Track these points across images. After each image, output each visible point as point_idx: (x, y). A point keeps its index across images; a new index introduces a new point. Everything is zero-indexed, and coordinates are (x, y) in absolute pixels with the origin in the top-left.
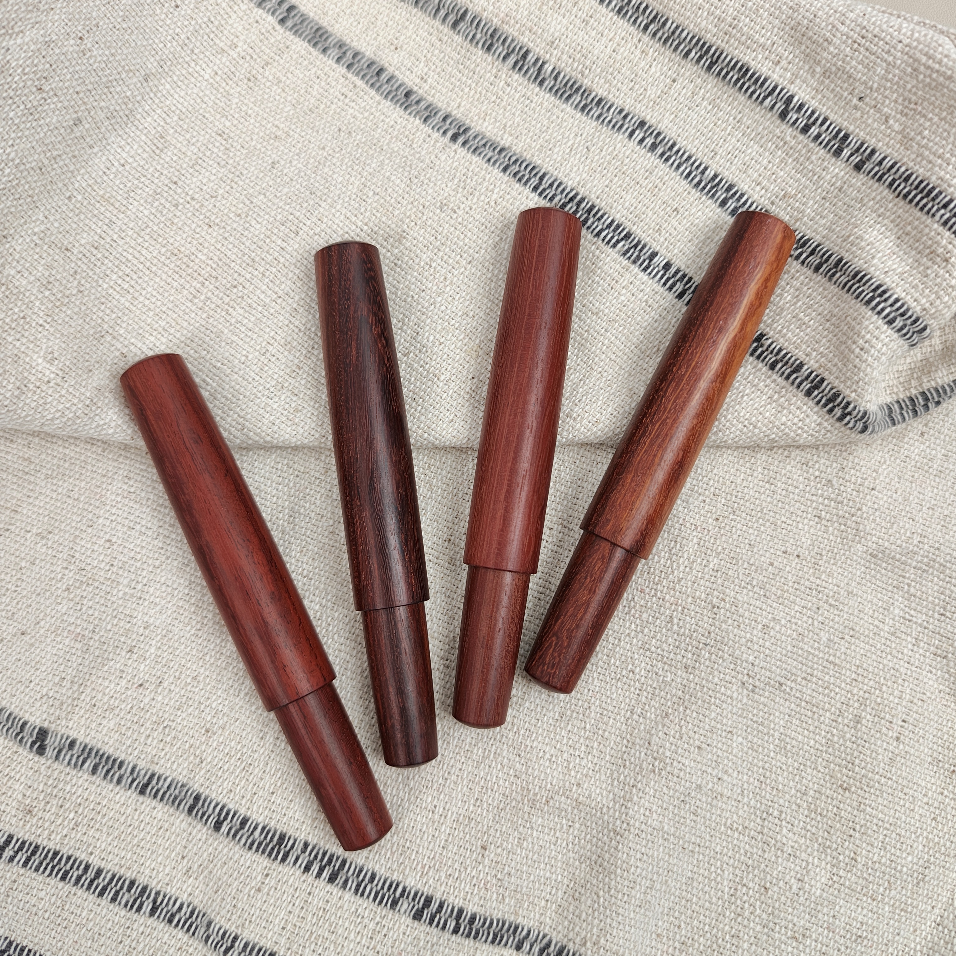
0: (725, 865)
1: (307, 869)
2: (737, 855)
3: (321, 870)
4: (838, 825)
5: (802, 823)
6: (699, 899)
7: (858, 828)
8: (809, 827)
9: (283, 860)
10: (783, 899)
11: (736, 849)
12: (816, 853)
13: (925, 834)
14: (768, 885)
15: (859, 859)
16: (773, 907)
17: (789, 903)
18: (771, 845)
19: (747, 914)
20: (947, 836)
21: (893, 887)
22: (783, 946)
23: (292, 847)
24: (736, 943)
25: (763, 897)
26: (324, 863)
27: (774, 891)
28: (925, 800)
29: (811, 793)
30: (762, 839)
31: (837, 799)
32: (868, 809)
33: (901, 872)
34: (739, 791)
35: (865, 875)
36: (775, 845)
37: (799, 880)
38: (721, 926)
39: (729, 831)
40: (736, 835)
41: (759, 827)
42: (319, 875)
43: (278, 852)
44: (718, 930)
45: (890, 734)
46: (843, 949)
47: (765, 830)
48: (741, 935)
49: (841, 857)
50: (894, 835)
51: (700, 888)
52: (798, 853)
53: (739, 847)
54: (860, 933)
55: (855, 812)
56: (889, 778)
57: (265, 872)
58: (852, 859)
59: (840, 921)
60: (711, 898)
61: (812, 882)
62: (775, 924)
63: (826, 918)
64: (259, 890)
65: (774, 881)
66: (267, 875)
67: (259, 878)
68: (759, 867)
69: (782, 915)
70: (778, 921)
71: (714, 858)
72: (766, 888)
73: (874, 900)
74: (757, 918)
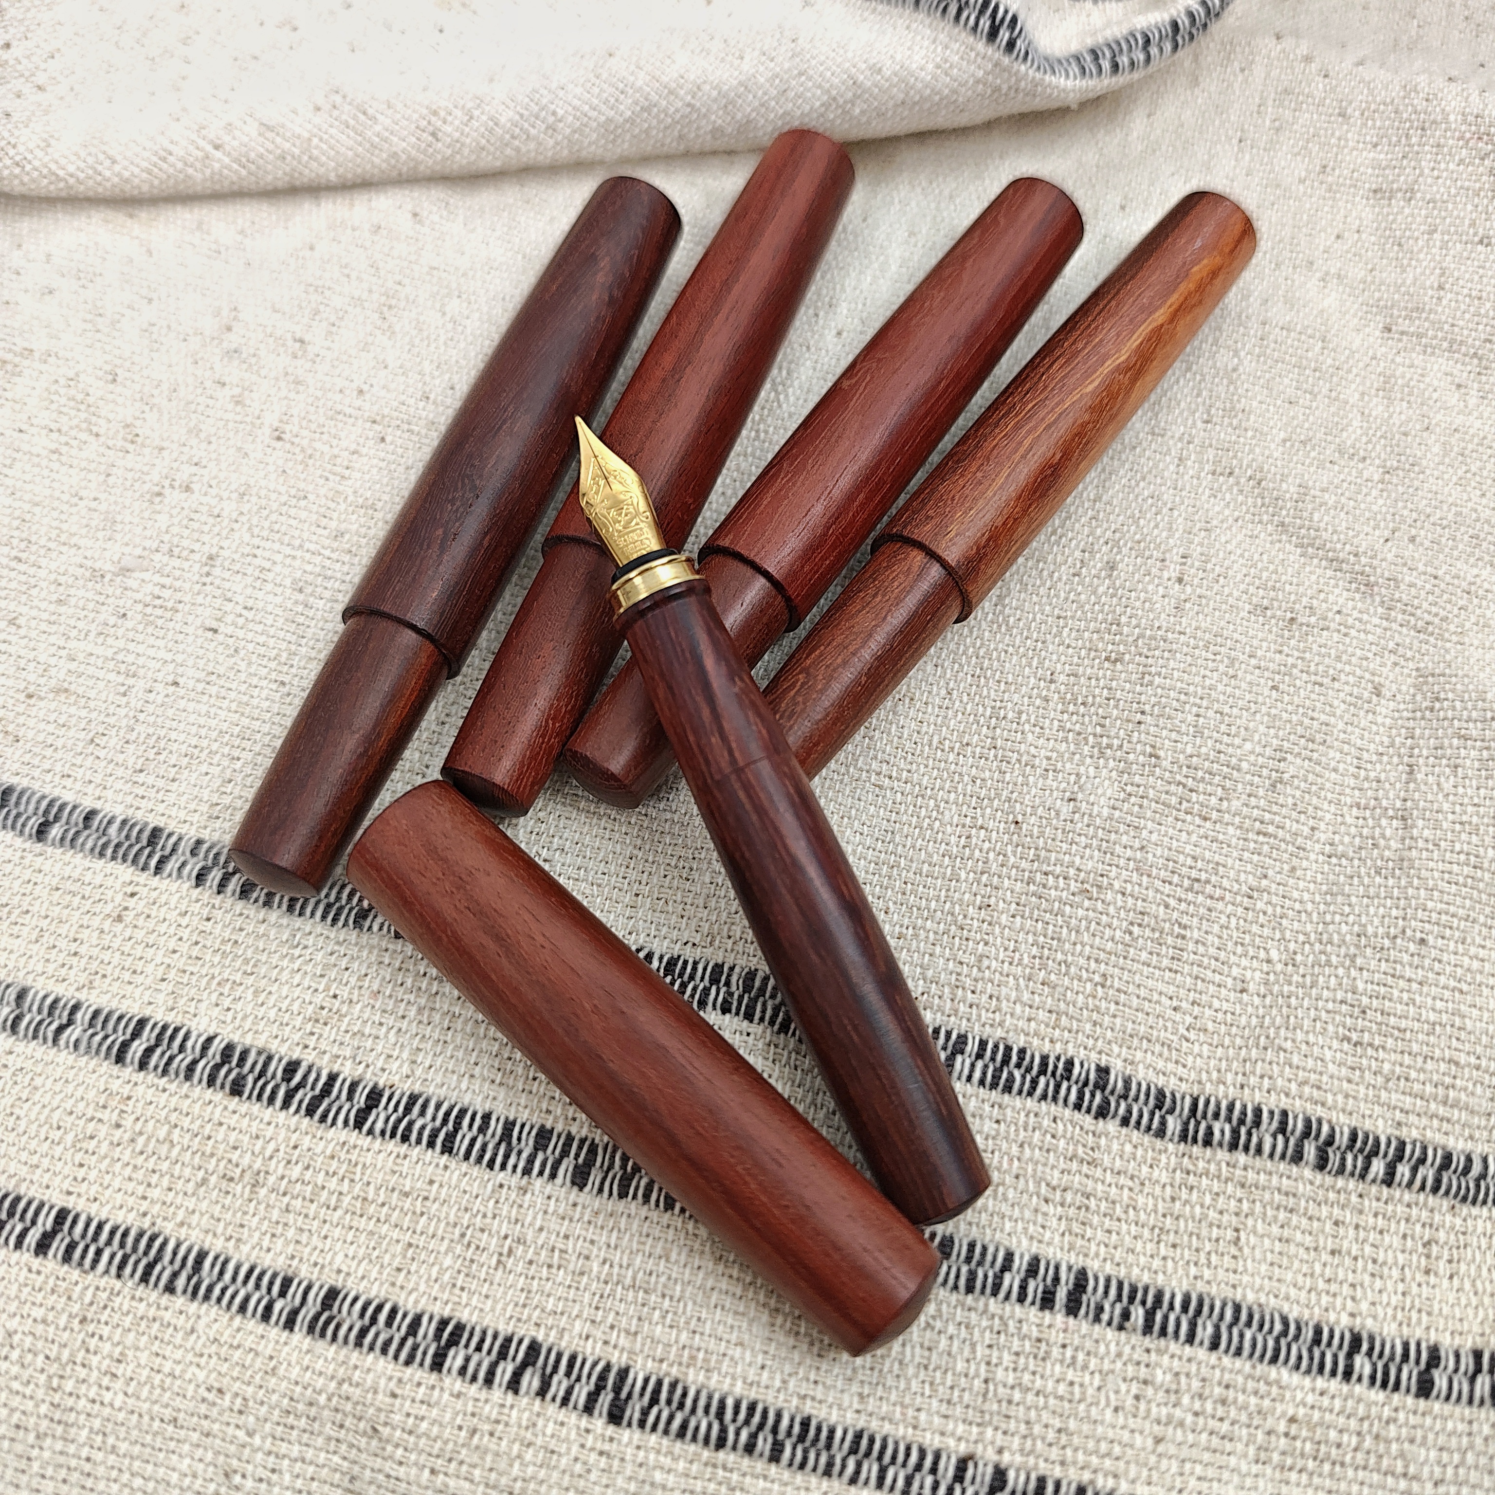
0: (942, 804)
2: (961, 787)
3: (226, 878)
4: (1115, 712)
5: (1056, 723)
7: (1147, 708)
8: (1069, 726)
9: (158, 869)
10: (1049, 832)
11: (956, 778)
12: (1088, 760)
13: (1264, 709)
14: (1020, 818)
15: (1161, 753)
16: (1036, 849)
17: (1060, 836)
18: (1013, 761)
19: (994, 868)
20: (1301, 710)
21: (1233, 795)
22: (1068, 908)
23: (174, 850)
24: (988, 918)
25: (1015, 837)
27: (1031, 823)
28: (1253, 662)
29: (1062, 678)
30: (996, 756)
31: (1105, 677)
32: (1157, 680)
33: (1239, 770)
34: (943, 692)
35: (1179, 778)
36: (1019, 761)
37: (1070, 800)
38: (957, 896)
39: (939, 753)
40: (952, 757)
41: (989, 741)
43: (149, 856)
44: (953, 904)
46: (1172, 902)
47: (1000, 743)
48: (993, 901)
49: (1131, 757)
50: (1211, 713)
51: (909, 844)
52: (1059, 765)
53: (960, 774)
54: (1194, 874)
55: (1138, 688)
56: (1180, 633)
57: (129, 890)
58: (1151, 756)
59: (1155, 857)
60: (931, 857)
61: (1092, 798)
62: (1046, 874)
63: (1129, 853)
64: (119, 919)
65: (1029, 810)
66: (133, 895)
67: (119, 898)
68: (999, 796)
69: (1054, 857)
70: (1050, 869)
71: (923, 796)
72: (1017, 823)
73: (1205, 819)
74: (1014, 871)
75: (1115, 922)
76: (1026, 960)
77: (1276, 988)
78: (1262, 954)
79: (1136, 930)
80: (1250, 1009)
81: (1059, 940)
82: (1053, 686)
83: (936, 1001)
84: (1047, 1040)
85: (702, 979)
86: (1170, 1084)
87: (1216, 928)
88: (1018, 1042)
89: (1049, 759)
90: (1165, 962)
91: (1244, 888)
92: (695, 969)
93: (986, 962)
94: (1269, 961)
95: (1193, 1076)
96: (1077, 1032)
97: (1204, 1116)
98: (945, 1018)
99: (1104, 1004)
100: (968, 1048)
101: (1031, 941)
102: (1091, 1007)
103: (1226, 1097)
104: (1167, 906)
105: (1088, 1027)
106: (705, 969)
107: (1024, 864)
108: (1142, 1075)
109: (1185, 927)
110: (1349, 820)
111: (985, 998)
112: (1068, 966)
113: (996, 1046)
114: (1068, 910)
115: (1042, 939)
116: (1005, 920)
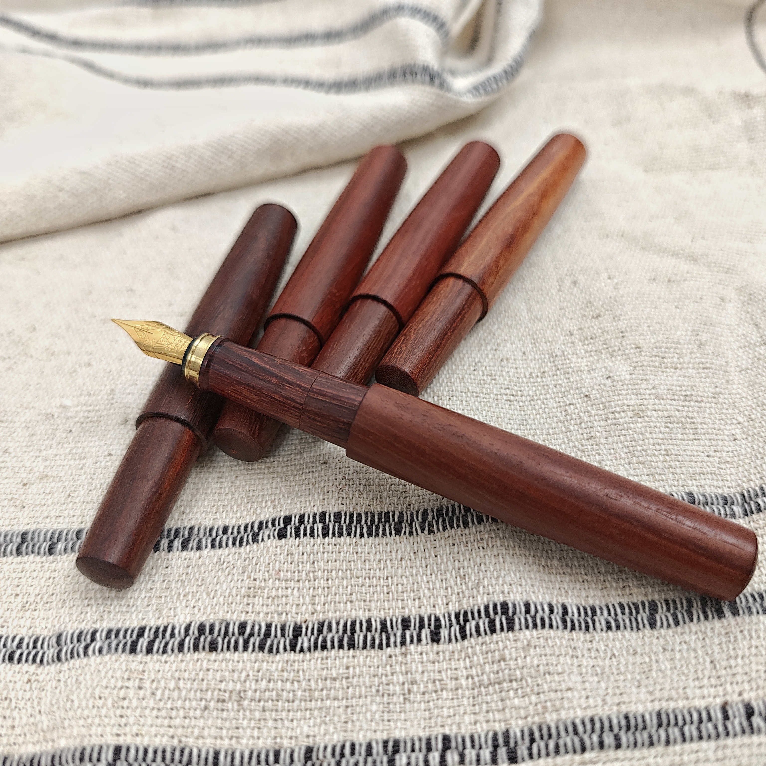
0: (545, 401)
2: (550, 391)
4: (609, 337)
5: (582, 350)
8: (589, 350)
10: (605, 394)
12: (607, 360)
13: (677, 317)
14: (587, 393)
16: (602, 403)
17: (611, 394)
18: (570, 372)
19: (586, 419)
21: (683, 355)
25: (589, 402)
27: (594, 394)
30: (561, 373)
31: (596, 325)
32: (622, 318)
33: (680, 344)
35: (654, 354)
36: (573, 371)
37: (607, 378)
46: (680, 408)
48: (593, 434)
49: (627, 352)
52: (594, 367)
53: (547, 386)
54: (684, 393)
56: (621, 297)
58: (636, 348)
59: (662, 390)
60: (551, 425)
61: (618, 373)
62: (613, 413)
63: (648, 392)
65: (590, 389)
68: (572, 388)
69: (613, 404)
70: (614, 409)
71: (533, 400)
72: (587, 396)
73: (676, 369)
74: (596, 417)
75: (658, 425)
76: (623, 455)
77: (750, 433)
78: (734, 421)
79: (669, 425)
80: (743, 446)
81: (635, 441)
82: (573, 337)
86: (726, 492)
87: (707, 415)
89: (587, 366)
90: (692, 437)
91: (710, 395)
94: (739, 423)
95: (734, 484)
96: (666, 480)
97: (751, 500)
99: (673, 464)
101: (621, 446)
102: (667, 466)
103: (756, 486)
104: (678, 411)
105: (671, 476)
107: (600, 412)
108: (709, 491)
109: (692, 418)
110: (740, 354)
112: (646, 451)
114: (632, 426)
115: (626, 443)
116: (603, 441)
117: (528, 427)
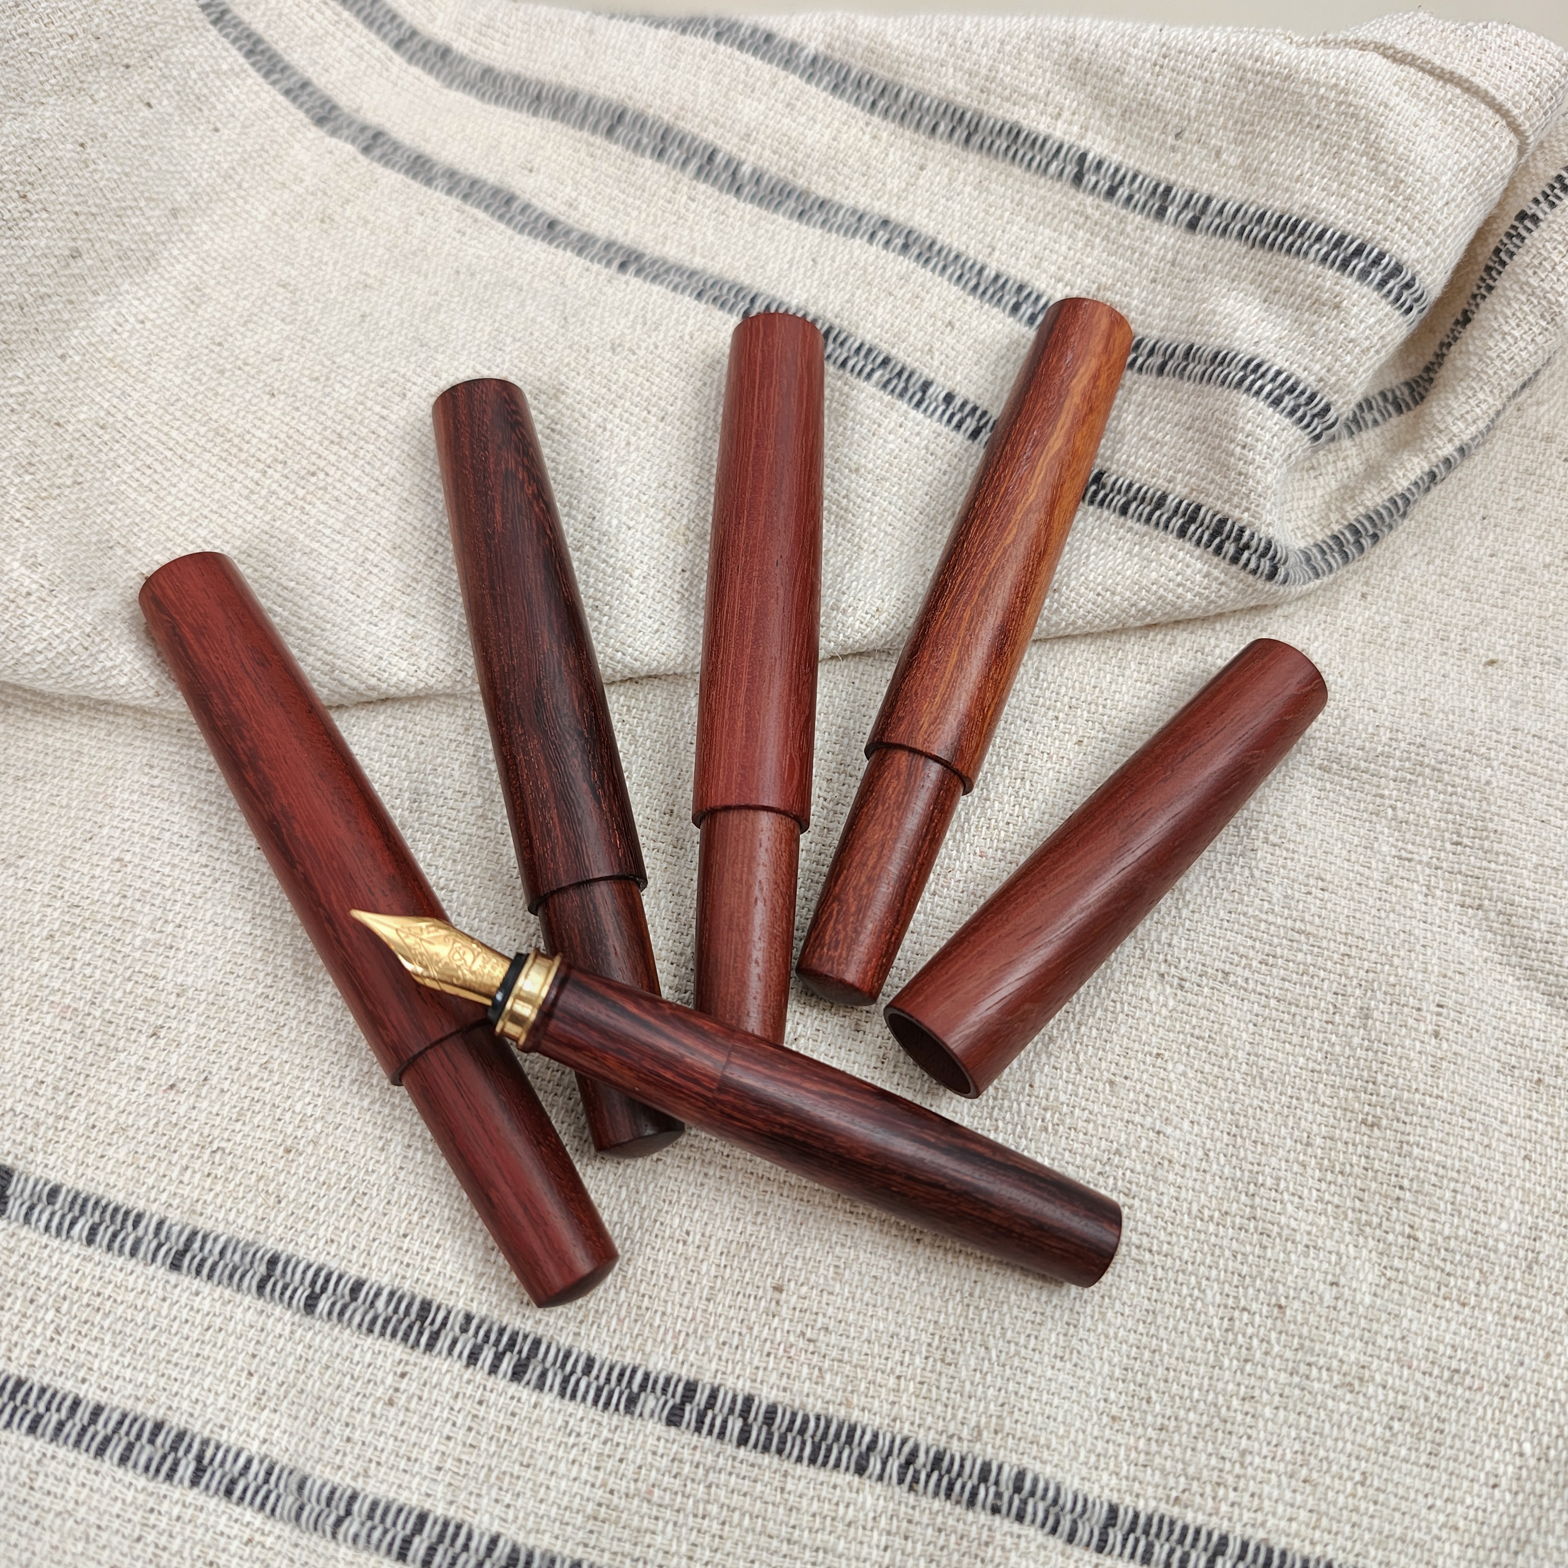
0: (1204, 1282)
1: (473, 1358)
2: (1221, 1262)
3: (498, 1358)
4: (1374, 1185)
5: (1314, 1192)
6: (1173, 1345)
7: (1406, 1183)
8: (1327, 1197)
9: (430, 1346)
10: (1312, 1319)
11: (1217, 1252)
12: (1348, 1238)
13: (1518, 1183)
14: (1283, 1301)
15: (1420, 1235)
16: (1300, 1337)
17: (1323, 1325)
18: (1274, 1235)
19: (1258, 1356)
20: (1554, 1183)
21: (1491, 1278)
23: (444, 1324)
24: (1252, 1411)
25: (1279, 1323)
26: (501, 1347)
27: (1294, 1309)
28: (1505, 1129)
29: (1319, 1141)
30: (1256, 1228)
31: (1362, 1143)
32: (1416, 1151)
33: (1496, 1251)
34: (1200, 1153)
35: (1437, 1262)
36: (1280, 1235)
37: (1332, 1284)
38: (1220, 1385)
39: (1199, 1223)
40: (1212, 1228)
41: (1248, 1210)
42: (494, 1369)
43: (420, 1333)
44: (1217, 1394)
45: (1422, 1028)
46: (1432, 1396)
47: (1259, 1213)
48: (1257, 1393)
49: (1391, 1237)
50: (1468, 1189)
51: (1170, 1326)
52: (1320, 1242)
53: (1221, 1247)
54: (1454, 1364)
55: (1397, 1159)
56: (1437, 1097)
57: (399, 1370)
58: (1409, 1237)
59: (1417, 1347)
60: (1193, 1341)
61: (1354, 1284)
62: (1309, 1365)
63: (1390, 1343)
64: (391, 1403)
65: (1292, 1293)
66: (403, 1375)
67: (389, 1380)
68: (1261, 1274)
69: (1317, 1347)
70: (1313, 1359)
71: (1184, 1272)
72: (1280, 1307)
73: (1464, 1305)
74: (1278, 1361)
75: (1376, 1418)
76: (1289, 1456)
77: (1528, 1486)
78: (1515, 1447)
79: (1396, 1425)
80: (1502, 1508)
81: (1321, 1435)
82: (1310, 1150)
83: (1198, 1499)
84: (1307, 1542)
85: (970, 1476)
87: (1473, 1421)
88: (1278, 1544)
89: (1309, 1233)
90: (1424, 1458)
91: (1501, 1377)
92: (962, 1466)
93: (1248, 1459)
94: (1522, 1455)
96: (1337, 1534)
98: (1206, 1518)
99: (1363, 1505)
100: (1229, 1551)
101: (1293, 1434)
102: (1351, 1507)
104: (1427, 1399)
105: (1348, 1529)
106: (973, 1467)
107: (1288, 1354)
111: (1246, 1497)
112: (1329, 1463)
113: (1258, 1549)
114: (1330, 1403)
115: (1304, 1434)
116: (1268, 1412)
117: (1153, 1330)
